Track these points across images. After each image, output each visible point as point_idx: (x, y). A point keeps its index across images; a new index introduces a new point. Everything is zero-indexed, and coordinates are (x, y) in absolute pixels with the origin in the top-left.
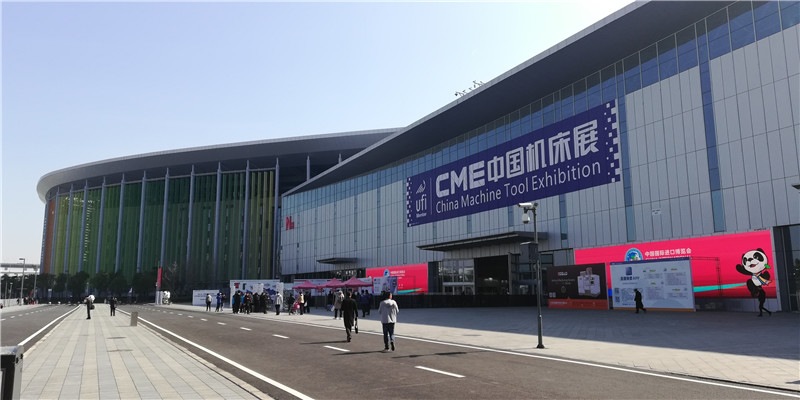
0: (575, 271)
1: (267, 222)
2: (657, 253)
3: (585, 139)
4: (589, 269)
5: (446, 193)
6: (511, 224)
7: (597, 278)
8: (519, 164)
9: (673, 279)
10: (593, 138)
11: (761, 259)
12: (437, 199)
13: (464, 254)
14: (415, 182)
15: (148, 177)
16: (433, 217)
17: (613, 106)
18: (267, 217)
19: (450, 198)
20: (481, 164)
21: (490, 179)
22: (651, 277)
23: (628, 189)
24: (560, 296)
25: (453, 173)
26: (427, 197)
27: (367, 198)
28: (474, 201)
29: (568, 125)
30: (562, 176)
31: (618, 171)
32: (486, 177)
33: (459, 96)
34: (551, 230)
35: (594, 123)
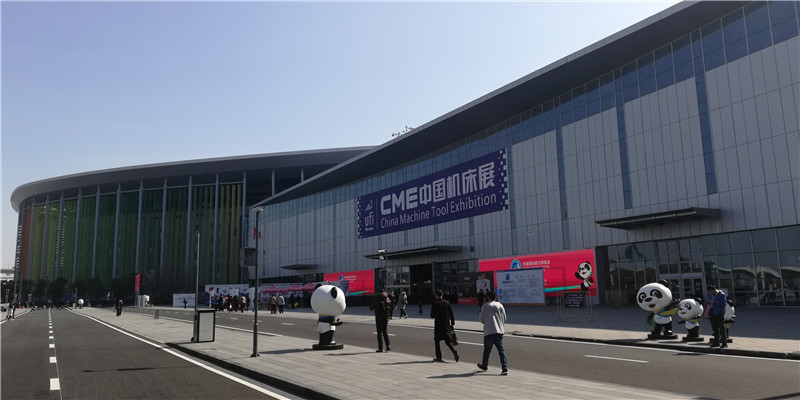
0: (475, 276)
1: (235, 230)
2: (530, 263)
3: (486, 176)
4: (483, 275)
5: (388, 211)
6: (436, 239)
7: (488, 281)
8: (442, 191)
9: (533, 283)
10: (492, 176)
11: (589, 269)
12: (381, 216)
13: (402, 262)
14: (364, 201)
15: (122, 189)
16: (379, 231)
17: (504, 153)
18: (235, 226)
19: (392, 216)
20: (415, 190)
21: (421, 202)
22: (520, 281)
23: (513, 215)
24: (465, 296)
25: (394, 195)
26: (374, 214)
27: (325, 213)
28: (409, 219)
29: (475, 164)
30: (470, 204)
31: (507, 202)
32: (418, 200)
33: (395, 137)
34: (464, 245)
35: (492, 164)
